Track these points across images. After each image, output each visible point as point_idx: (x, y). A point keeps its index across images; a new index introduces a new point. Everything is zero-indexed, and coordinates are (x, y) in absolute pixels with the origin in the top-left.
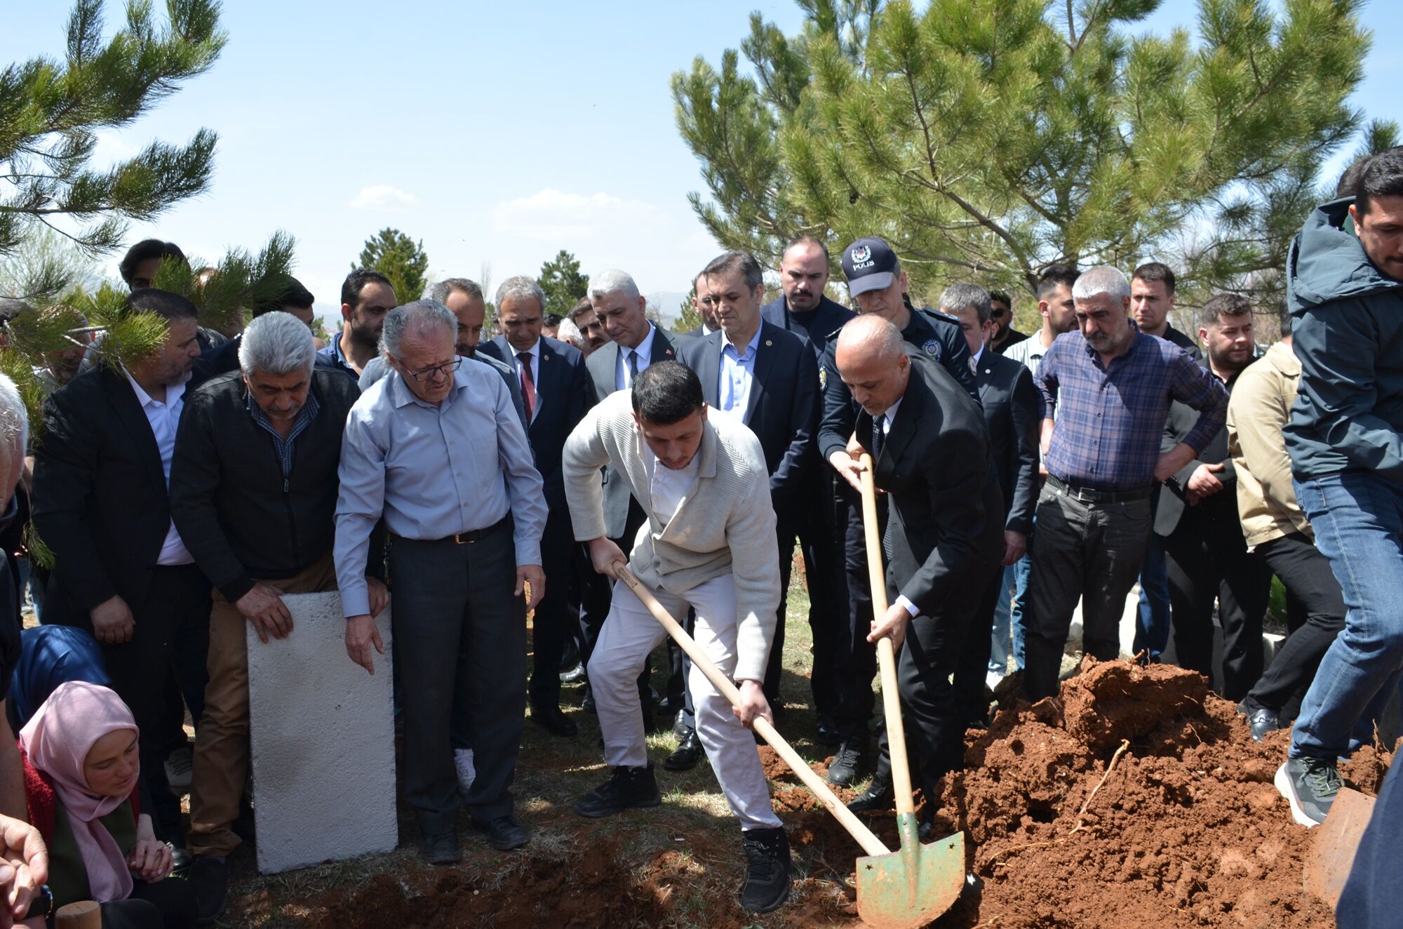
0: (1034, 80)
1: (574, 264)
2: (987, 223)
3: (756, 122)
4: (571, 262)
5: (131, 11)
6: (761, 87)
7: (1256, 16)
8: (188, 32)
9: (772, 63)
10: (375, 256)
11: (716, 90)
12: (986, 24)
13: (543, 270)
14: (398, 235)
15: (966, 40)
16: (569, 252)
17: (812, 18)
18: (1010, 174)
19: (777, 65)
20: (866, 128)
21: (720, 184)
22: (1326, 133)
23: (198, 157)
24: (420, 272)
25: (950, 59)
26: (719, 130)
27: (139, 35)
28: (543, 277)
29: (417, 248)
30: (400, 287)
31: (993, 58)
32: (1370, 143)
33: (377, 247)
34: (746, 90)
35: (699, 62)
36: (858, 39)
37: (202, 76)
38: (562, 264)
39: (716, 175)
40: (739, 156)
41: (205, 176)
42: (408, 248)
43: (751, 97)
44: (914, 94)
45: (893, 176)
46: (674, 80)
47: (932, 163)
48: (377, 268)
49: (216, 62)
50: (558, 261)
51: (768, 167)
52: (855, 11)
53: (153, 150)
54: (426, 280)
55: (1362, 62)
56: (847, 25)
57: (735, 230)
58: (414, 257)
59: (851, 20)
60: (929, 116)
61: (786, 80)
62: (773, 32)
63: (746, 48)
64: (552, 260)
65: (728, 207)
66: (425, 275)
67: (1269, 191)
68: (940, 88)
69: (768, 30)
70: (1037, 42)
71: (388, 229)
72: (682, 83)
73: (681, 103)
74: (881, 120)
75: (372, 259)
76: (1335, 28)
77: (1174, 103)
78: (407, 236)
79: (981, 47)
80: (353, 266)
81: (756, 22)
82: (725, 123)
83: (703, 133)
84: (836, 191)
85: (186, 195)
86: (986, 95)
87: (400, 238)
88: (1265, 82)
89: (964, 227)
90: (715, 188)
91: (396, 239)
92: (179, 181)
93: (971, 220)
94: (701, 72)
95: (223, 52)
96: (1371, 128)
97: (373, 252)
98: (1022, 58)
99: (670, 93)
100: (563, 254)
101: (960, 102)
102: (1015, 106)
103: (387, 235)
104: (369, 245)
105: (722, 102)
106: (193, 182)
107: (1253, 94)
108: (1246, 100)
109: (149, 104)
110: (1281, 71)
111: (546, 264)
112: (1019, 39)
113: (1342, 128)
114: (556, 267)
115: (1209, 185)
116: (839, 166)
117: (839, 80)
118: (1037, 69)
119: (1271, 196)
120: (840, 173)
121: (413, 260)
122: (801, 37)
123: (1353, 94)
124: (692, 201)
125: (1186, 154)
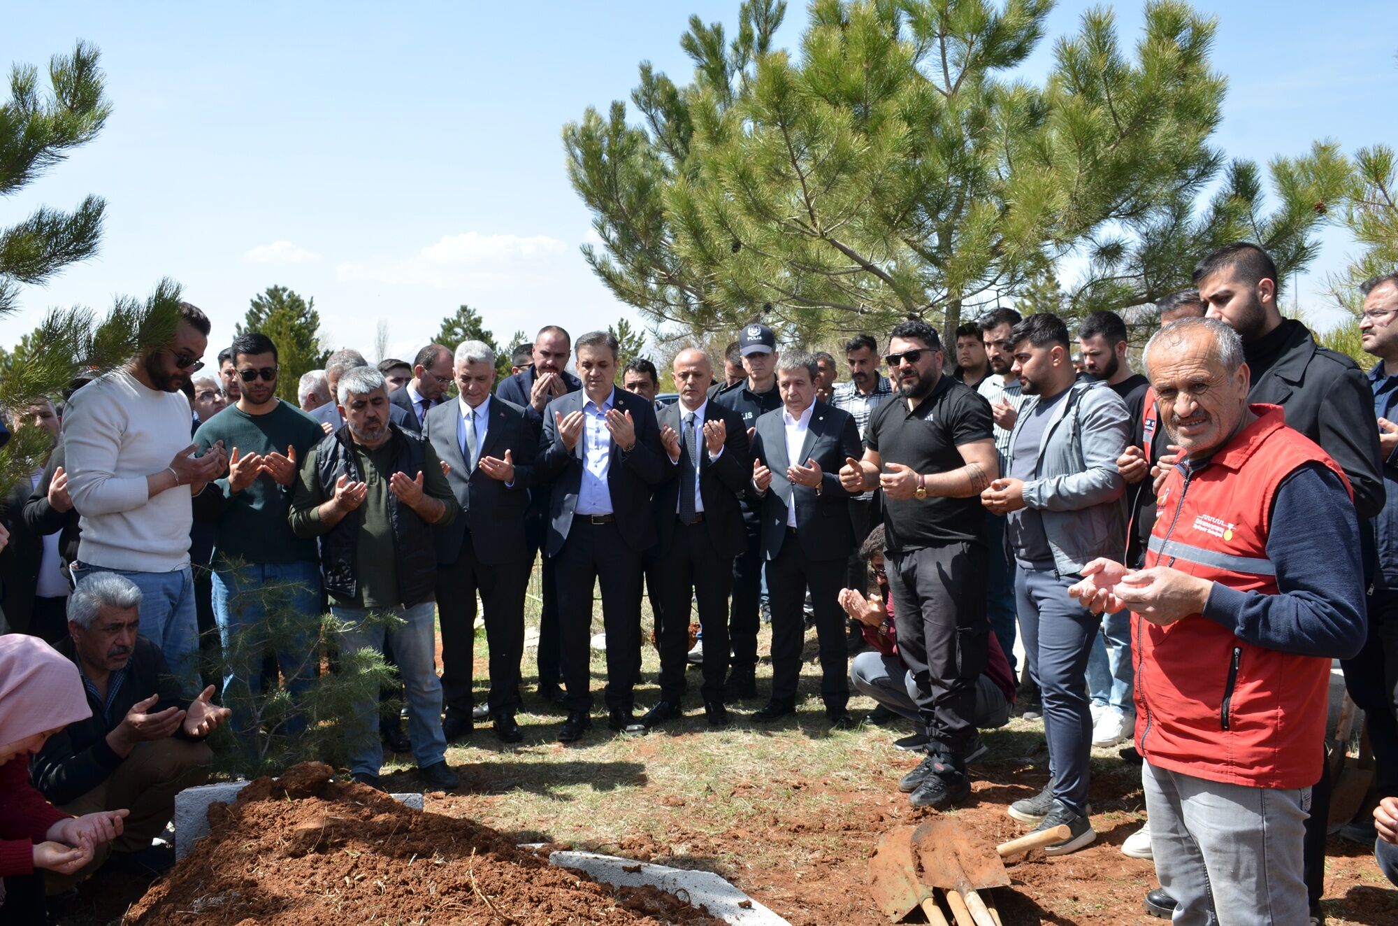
0: (904, 129)
1: (475, 319)
2: (868, 268)
3: (647, 174)
4: (472, 318)
5: (15, 84)
6: (652, 137)
7: (1112, 64)
8: (73, 103)
9: (662, 112)
10: (263, 316)
11: (606, 142)
12: (856, 75)
13: (443, 327)
14: (287, 293)
15: (840, 92)
16: (470, 307)
17: (701, 67)
18: (887, 218)
19: (668, 115)
20: (744, 178)
21: (614, 235)
22: (1191, 172)
23: (86, 223)
24: (312, 332)
25: (823, 110)
26: (609, 180)
27: (24, 107)
28: (444, 333)
29: (307, 306)
30: (290, 348)
31: (866, 108)
32: (1232, 181)
33: (264, 306)
34: (636, 141)
35: (590, 113)
36: (746, 89)
37: (88, 144)
38: (462, 320)
39: (608, 227)
40: (630, 206)
41: (95, 241)
42: (298, 306)
43: (641, 147)
44: (789, 145)
45: (774, 225)
46: (566, 130)
47: (811, 212)
48: (264, 328)
49: (101, 132)
50: (459, 317)
51: (656, 217)
52: (744, 59)
53: (40, 217)
54: (318, 340)
55: (1220, 105)
56: (737, 73)
57: (631, 281)
58: (304, 315)
59: (741, 69)
60: (805, 166)
61: (678, 129)
62: (664, 81)
63: (636, 98)
64: (453, 316)
65: (622, 258)
66: (316, 335)
67: (1144, 229)
68: (813, 139)
69: (658, 79)
70: (907, 91)
71: (276, 287)
72: (574, 134)
73: (573, 155)
74: (758, 173)
75: (259, 319)
76: (1185, 75)
77: (1041, 147)
78: (296, 294)
79: (854, 98)
80: (238, 327)
81: (646, 71)
82: (615, 175)
83: (594, 184)
84: (720, 241)
85: (75, 259)
86: (857, 144)
87: (289, 296)
88: (1124, 126)
89: (850, 272)
90: (607, 239)
91: (285, 297)
92: (68, 245)
93: (856, 265)
94: (592, 123)
95: (107, 122)
96: (1232, 167)
97: (260, 312)
98: (892, 107)
99: (562, 144)
100: (464, 309)
101: (834, 151)
102: (887, 155)
103: (274, 293)
104: (255, 304)
105: (612, 153)
106: (81, 246)
107: (1113, 138)
108: (1108, 144)
109: (35, 172)
110: (1137, 116)
111: (446, 321)
112: (889, 88)
113: (1205, 168)
114: (457, 324)
115: (1083, 224)
116: (721, 216)
117: (719, 133)
118: (909, 119)
119: (1147, 234)
120: (723, 222)
121: (303, 320)
122: (693, 86)
123: (1211, 135)
124: (585, 253)
125: (1050, 196)
